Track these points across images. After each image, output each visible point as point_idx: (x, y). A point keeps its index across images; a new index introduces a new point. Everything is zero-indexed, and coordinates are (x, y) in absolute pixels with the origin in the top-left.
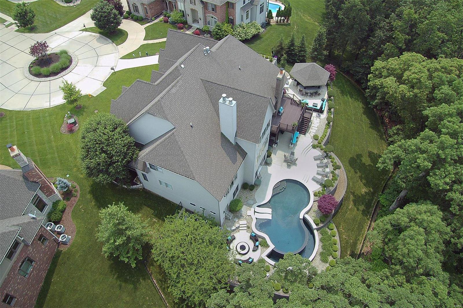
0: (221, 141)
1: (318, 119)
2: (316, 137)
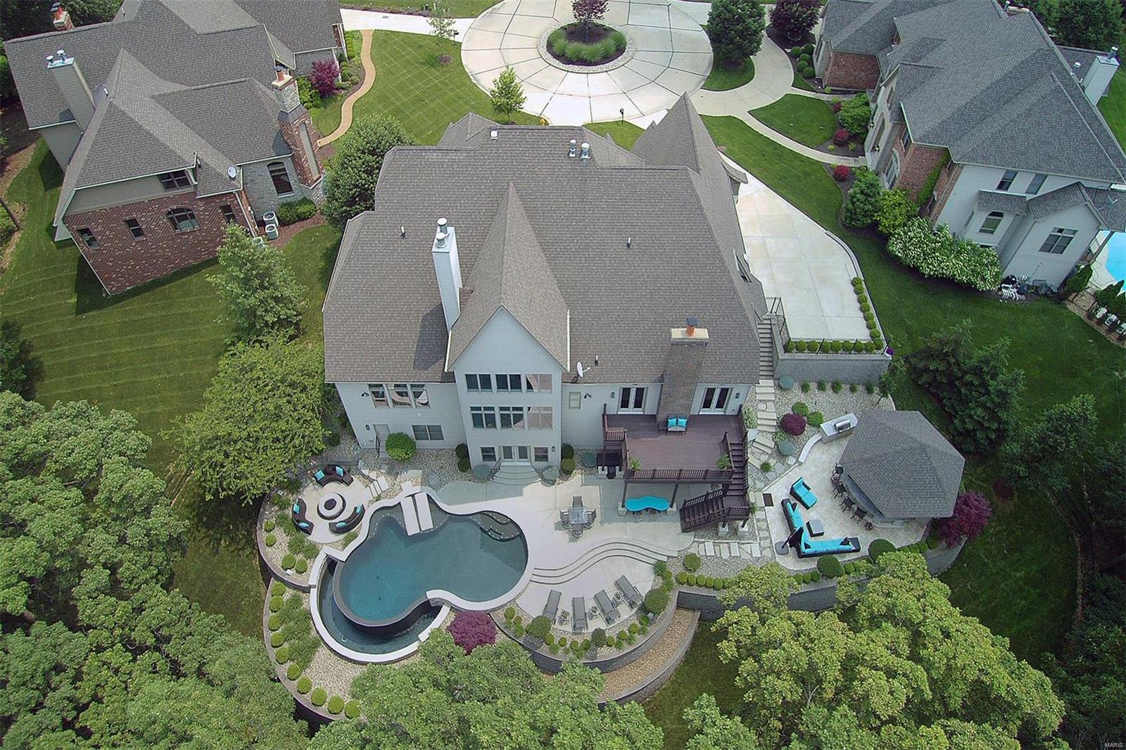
0: (433, 310)
1: (768, 553)
2: (692, 562)
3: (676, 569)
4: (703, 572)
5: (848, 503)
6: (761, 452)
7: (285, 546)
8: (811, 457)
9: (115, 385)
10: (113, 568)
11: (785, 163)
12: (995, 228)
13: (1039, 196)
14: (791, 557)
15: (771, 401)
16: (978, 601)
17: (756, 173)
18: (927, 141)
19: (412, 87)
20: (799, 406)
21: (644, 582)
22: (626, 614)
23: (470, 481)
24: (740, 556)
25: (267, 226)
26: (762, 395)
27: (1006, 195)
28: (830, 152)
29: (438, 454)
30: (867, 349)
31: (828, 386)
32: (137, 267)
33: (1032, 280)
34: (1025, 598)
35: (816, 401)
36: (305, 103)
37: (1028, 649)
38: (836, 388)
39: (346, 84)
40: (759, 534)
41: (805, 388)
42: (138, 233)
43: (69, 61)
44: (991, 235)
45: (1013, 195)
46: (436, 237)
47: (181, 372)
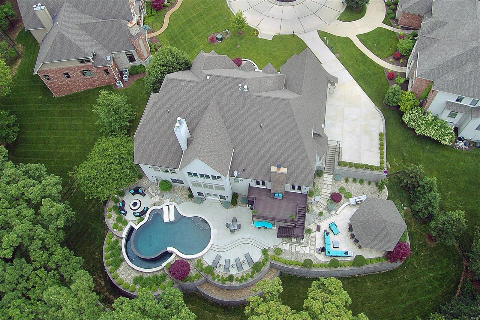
1: (312, 252)
2: (278, 251)
3: (271, 253)
4: (282, 256)
5: (352, 236)
6: (320, 206)
7: (115, 219)
8: (343, 211)
9: (55, 138)
10: (43, 240)
11: (366, 67)
12: (455, 116)
13: (476, 107)
14: (322, 255)
15: (330, 185)
16: (408, 283)
17: (350, 71)
18: (423, 77)
19: (199, 8)
20: (342, 189)
21: (257, 257)
22: (247, 268)
23: (193, 202)
24: (300, 252)
25: (124, 76)
26: (326, 181)
27: (460, 104)
28: (390, 63)
29: (182, 189)
30: (377, 169)
31: (358, 181)
32: (68, 88)
33: (474, 139)
34: (432, 285)
35: (351, 187)
36: (148, 13)
37: (428, 307)
38: (361, 182)
39: (169, 4)
40: (311, 243)
41: (347, 180)
42: (69, 77)
43: (43, 7)
44: (453, 118)
45: (464, 105)
46: (176, 126)
47: (82, 136)
